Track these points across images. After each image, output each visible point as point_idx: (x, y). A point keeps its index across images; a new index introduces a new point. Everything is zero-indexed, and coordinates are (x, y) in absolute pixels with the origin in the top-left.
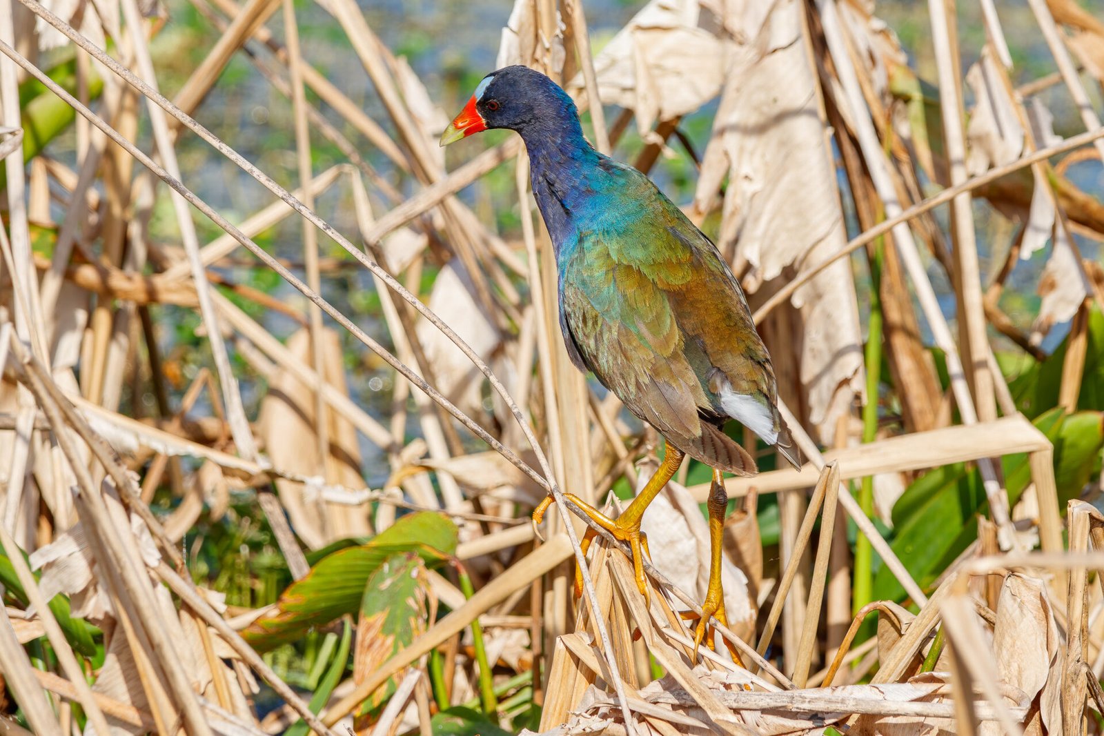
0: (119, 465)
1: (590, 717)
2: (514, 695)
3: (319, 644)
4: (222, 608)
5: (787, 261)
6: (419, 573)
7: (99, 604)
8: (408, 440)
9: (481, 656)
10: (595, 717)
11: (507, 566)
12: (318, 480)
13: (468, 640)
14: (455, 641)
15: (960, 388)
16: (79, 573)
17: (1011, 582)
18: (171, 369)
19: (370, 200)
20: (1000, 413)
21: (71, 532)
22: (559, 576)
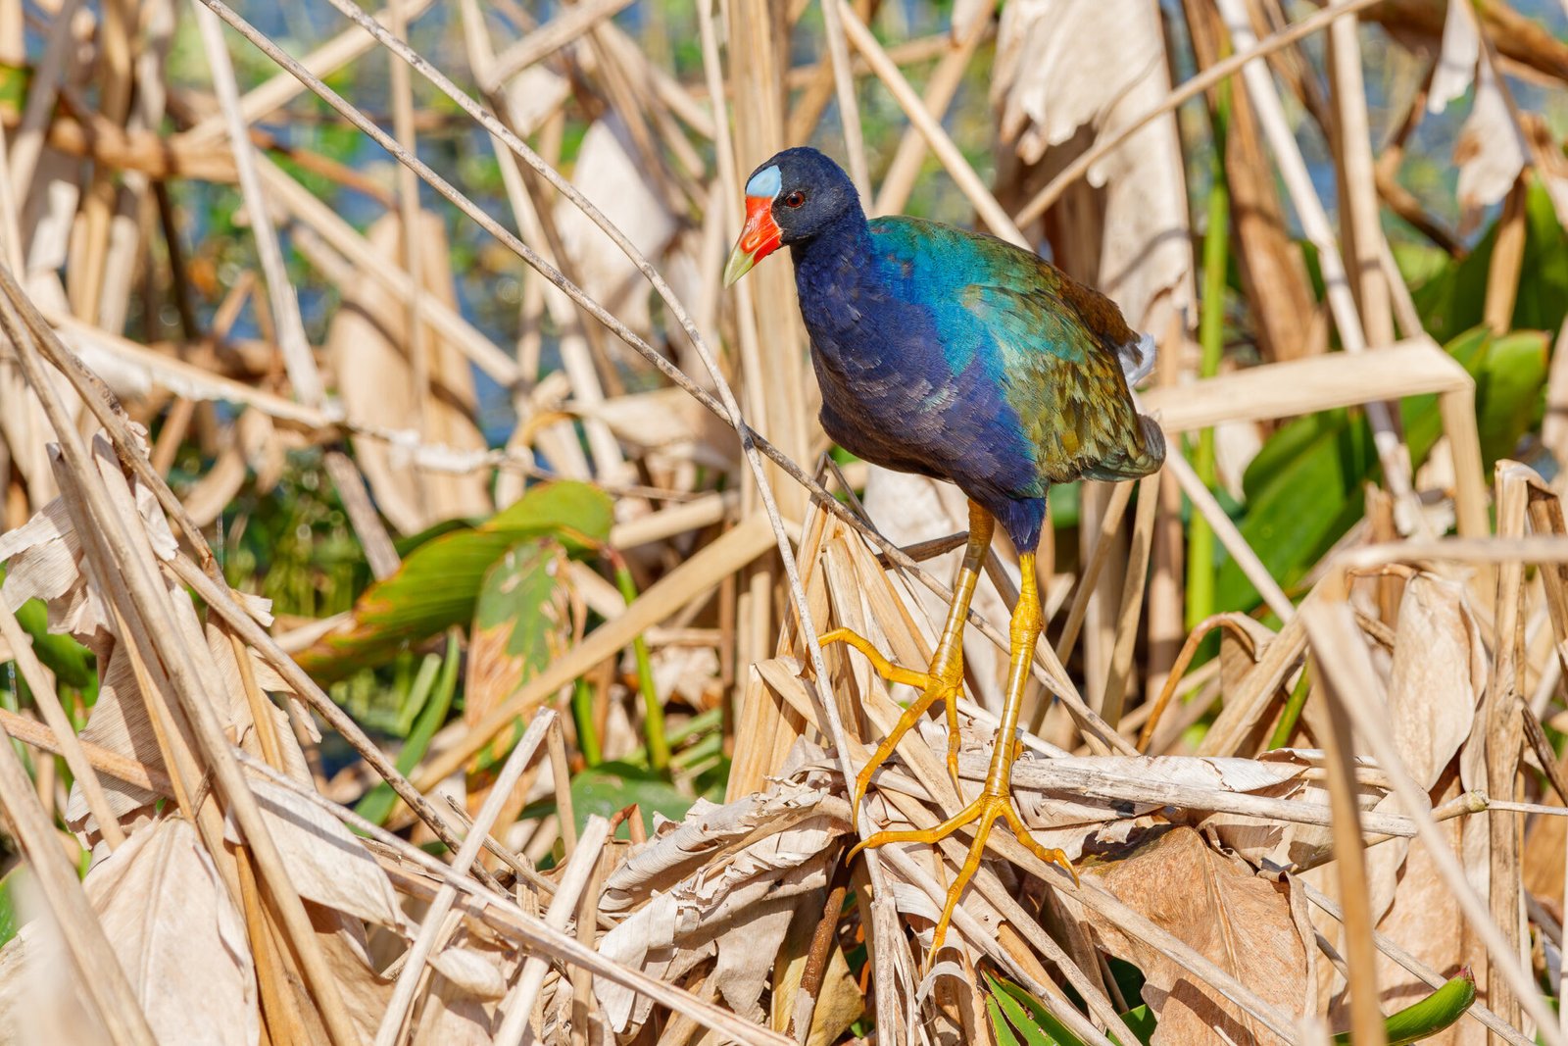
0: (118, 413)
1: (795, 785)
2: (695, 745)
3: (415, 669)
4: (267, 620)
5: (1083, 116)
6: (559, 569)
7: (88, 615)
8: (542, 374)
9: (646, 686)
10: (804, 786)
11: (685, 556)
12: (408, 437)
13: (630, 665)
14: (610, 667)
15: (1341, 299)
16: (60, 569)
17: (1417, 587)
18: (201, 271)
19: (488, 24)
20: (1399, 334)
21: (47, 511)
22: (759, 571)
